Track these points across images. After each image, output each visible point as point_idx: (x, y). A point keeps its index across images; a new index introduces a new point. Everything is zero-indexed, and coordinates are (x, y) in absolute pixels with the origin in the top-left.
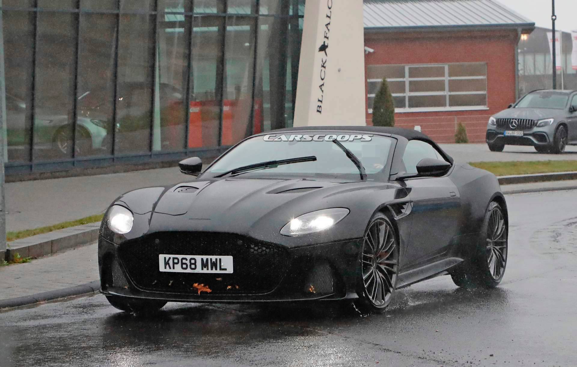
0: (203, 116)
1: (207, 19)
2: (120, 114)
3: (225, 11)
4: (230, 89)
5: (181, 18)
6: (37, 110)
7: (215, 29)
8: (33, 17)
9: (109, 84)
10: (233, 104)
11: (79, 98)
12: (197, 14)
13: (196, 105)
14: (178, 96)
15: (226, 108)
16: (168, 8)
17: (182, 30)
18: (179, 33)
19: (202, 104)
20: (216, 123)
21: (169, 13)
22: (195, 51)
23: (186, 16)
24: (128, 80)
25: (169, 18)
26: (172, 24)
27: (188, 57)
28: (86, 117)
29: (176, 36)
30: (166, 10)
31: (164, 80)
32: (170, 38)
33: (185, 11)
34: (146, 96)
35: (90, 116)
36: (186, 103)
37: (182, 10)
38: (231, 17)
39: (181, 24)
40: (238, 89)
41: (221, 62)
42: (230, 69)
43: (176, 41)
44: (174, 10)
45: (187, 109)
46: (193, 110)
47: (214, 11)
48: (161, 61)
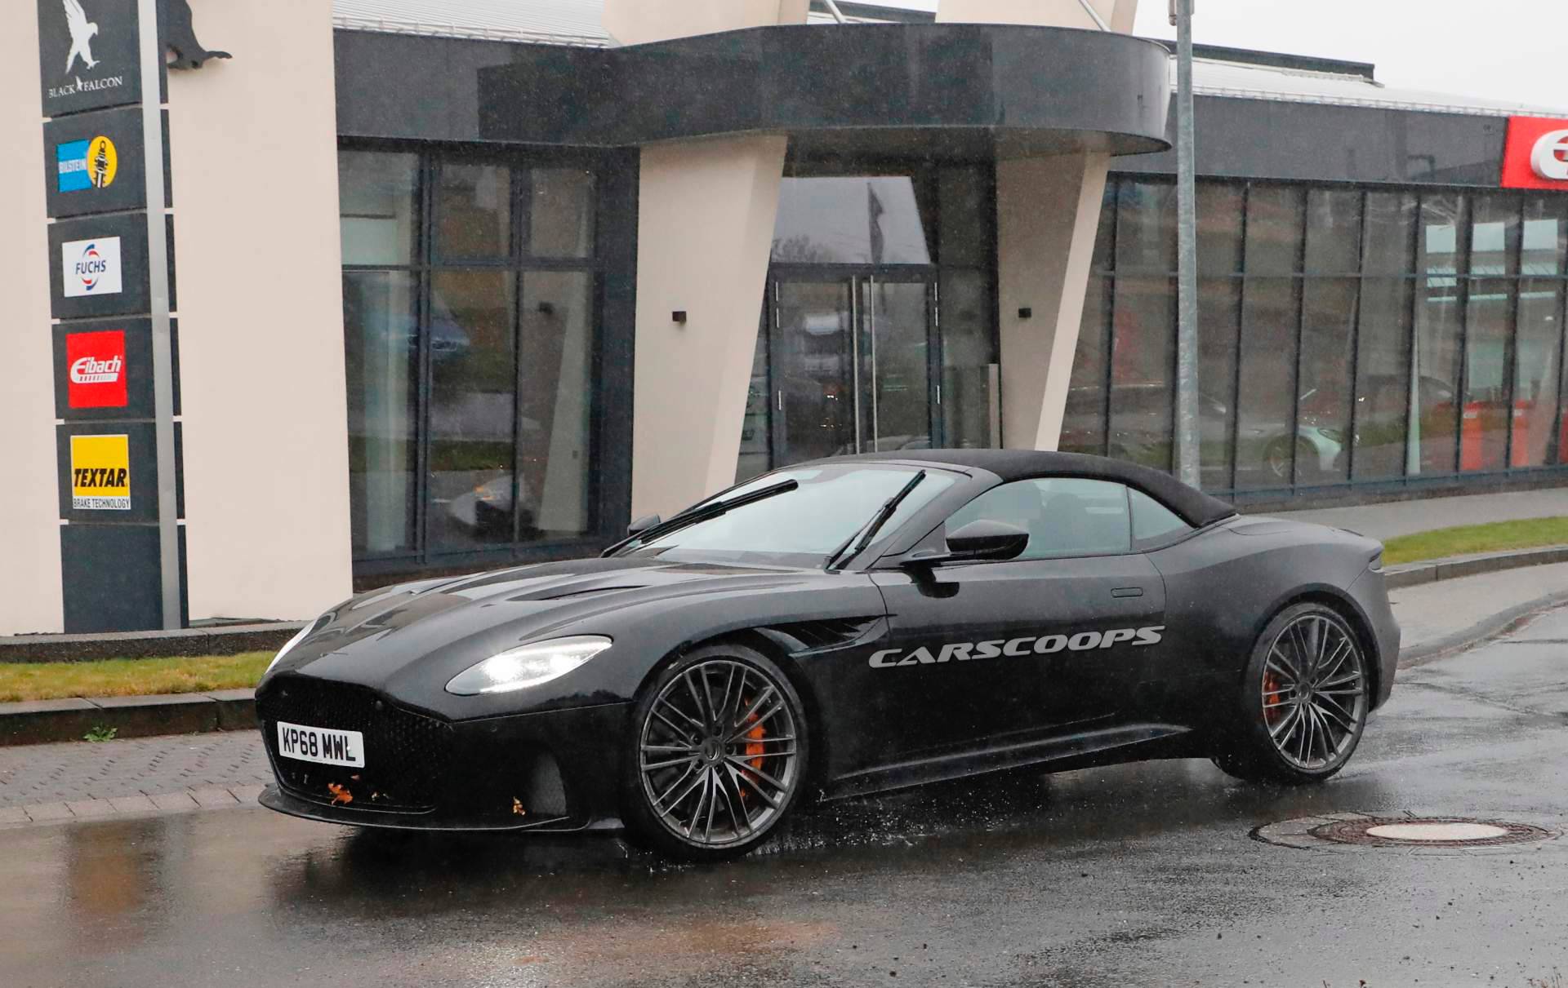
0: (1485, 425)
1: (1490, 283)
2: (1361, 420)
3: (1518, 271)
4: (1524, 384)
5: (1450, 282)
6: (1243, 416)
7: (1504, 296)
8: (1238, 285)
9: (1344, 378)
10: (1529, 407)
11: (1302, 398)
12: (1475, 276)
13: (1474, 406)
14: (1446, 395)
15: (1517, 413)
16: (1431, 267)
17: (1454, 298)
18: (1447, 302)
19: (1481, 405)
20: (1504, 433)
21: (1432, 276)
22: (1472, 330)
23: (1458, 280)
24: (1372, 371)
25: (1433, 283)
26: (1436, 292)
27: (1462, 339)
28: (1311, 425)
29: (1443, 307)
30: (1430, 271)
31: (1425, 373)
32: (1434, 310)
33: (1457, 271)
34: (1399, 395)
35: (1317, 424)
36: (1458, 404)
37: (1453, 271)
38: (1526, 279)
39: (1451, 291)
40: (1536, 384)
41: (1511, 342)
42: (1525, 355)
43: (1443, 315)
44: (1440, 271)
45: (1459, 414)
46: (1469, 415)
47: (1501, 271)
48: (1421, 344)
